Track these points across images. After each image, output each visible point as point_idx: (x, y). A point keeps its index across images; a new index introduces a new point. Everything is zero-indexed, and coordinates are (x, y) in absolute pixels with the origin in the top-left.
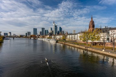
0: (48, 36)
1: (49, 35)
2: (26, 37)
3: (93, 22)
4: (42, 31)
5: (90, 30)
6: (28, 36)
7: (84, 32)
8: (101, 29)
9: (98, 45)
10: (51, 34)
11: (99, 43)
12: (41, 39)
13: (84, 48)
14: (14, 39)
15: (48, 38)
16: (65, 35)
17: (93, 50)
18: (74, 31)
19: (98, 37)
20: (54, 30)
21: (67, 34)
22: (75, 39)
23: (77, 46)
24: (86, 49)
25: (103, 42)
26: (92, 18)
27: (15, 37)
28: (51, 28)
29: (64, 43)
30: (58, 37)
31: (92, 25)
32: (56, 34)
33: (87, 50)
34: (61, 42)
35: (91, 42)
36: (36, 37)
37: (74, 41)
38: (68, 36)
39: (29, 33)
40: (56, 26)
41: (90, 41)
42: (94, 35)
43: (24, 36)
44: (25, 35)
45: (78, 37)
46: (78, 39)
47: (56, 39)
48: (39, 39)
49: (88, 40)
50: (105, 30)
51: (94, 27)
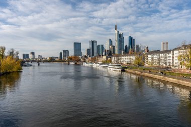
0: (104, 58)
1: (105, 54)
4: (91, 47)
6: (63, 58)
10: (110, 54)
12: (90, 65)
14: (39, 65)
15: (104, 62)
16: (141, 55)
18: (165, 44)
21: (148, 51)
22: (166, 63)
23: (171, 79)
27: (40, 61)
28: (110, 40)
29: (139, 73)
30: (125, 60)
32: (120, 52)
34: (132, 71)
36: (80, 60)
37: (163, 68)
38: (150, 56)
39: (66, 52)
40: (120, 36)
43: (57, 59)
44: (59, 56)
45: (175, 58)
46: (176, 63)
47: (122, 64)
48: (84, 64)
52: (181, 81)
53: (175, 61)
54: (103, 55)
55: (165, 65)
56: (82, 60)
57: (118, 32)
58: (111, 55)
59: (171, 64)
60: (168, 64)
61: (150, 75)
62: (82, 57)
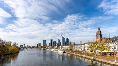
0: (56, 47)
1: (57, 45)
3: (101, 32)
4: (51, 42)
5: (98, 40)
6: (38, 47)
7: (92, 43)
8: (109, 39)
9: (108, 55)
11: (109, 53)
12: (50, 50)
13: (92, 58)
14: (27, 49)
15: (56, 49)
16: (72, 45)
17: (103, 60)
18: (81, 41)
19: (107, 47)
20: (61, 41)
21: (74, 44)
24: (95, 59)
25: (114, 52)
26: (99, 28)
28: (59, 39)
29: (71, 53)
30: (65, 48)
31: (100, 34)
32: (63, 45)
34: (68, 52)
35: (99, 53)
36: (46, 48)
37: (81, 51)
38: (75, 46)
39: (40, 44)
40: (63, 38)
42: (103, 45)
44: (36, 46)
45: (85, 47)
48: (48, 49)
49: (96, 50)
50: (115, 40)
51: (102, 37)
53: (85, 48)
55: (81, 50)
57: (62, 36)
58: (59, 46)
60: (83, 50)
61: (76, 54)
62: (47, 46)
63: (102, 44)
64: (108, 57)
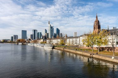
0: (42, 40)
1: (43, 38)
2: (12, 42)
3: (98, 21)
4: (33, 33)
5: (96, 32)
6: (14, 40)
7: (88, 35)
8: (108, 30)
9: (106, 51)
11: (107, 48)
12: (33, 45)
13: (89, 55)
15: (42, 43)
16: (64, 39)
17: (100, 57)
18: (76, 33)
19: (105, 40)
20: (49, 32)
21: (67, 37)
24: (91, 56)
25: (112, 47)
26: (97, 17)
28: (46, 30)
29: (62, 49)
30: (55, 41)
32: (52, 38)
33: (93, 57)
34: (58, 48)
35: (97, 48)
36: (26, 42)
37: (75, 46)
38: (68, 40)
39: (16, 37)
40: (52, 28)
41: (95, 46)
42: (100, 39)
43: (9, 41)
45: (81, 41)
46: (81, 43)
47: (53, 44)
48: (29, 44)
49: (93, 44)
50: (113, 32)
51: (100, 28)
52: (84, 53)
53: (81, 42)
54: (41, 39)
55: (75, 45)
56: (27, 42)
57: (50, 25)
58: (46, 39)
59: (79, 44)
60: (77, 44)
61: (68, 50)
62: (27, 40)
63: (100, 37)
64: (105, 53)
